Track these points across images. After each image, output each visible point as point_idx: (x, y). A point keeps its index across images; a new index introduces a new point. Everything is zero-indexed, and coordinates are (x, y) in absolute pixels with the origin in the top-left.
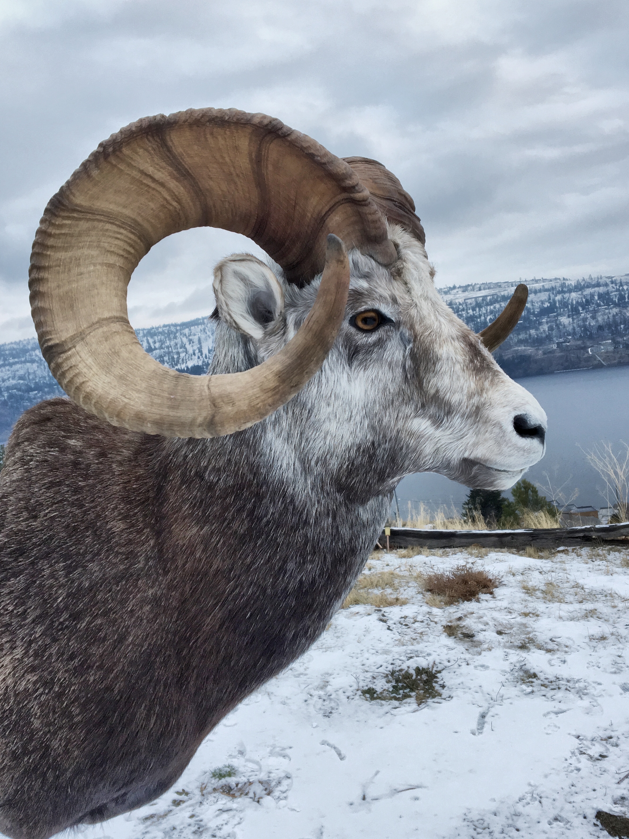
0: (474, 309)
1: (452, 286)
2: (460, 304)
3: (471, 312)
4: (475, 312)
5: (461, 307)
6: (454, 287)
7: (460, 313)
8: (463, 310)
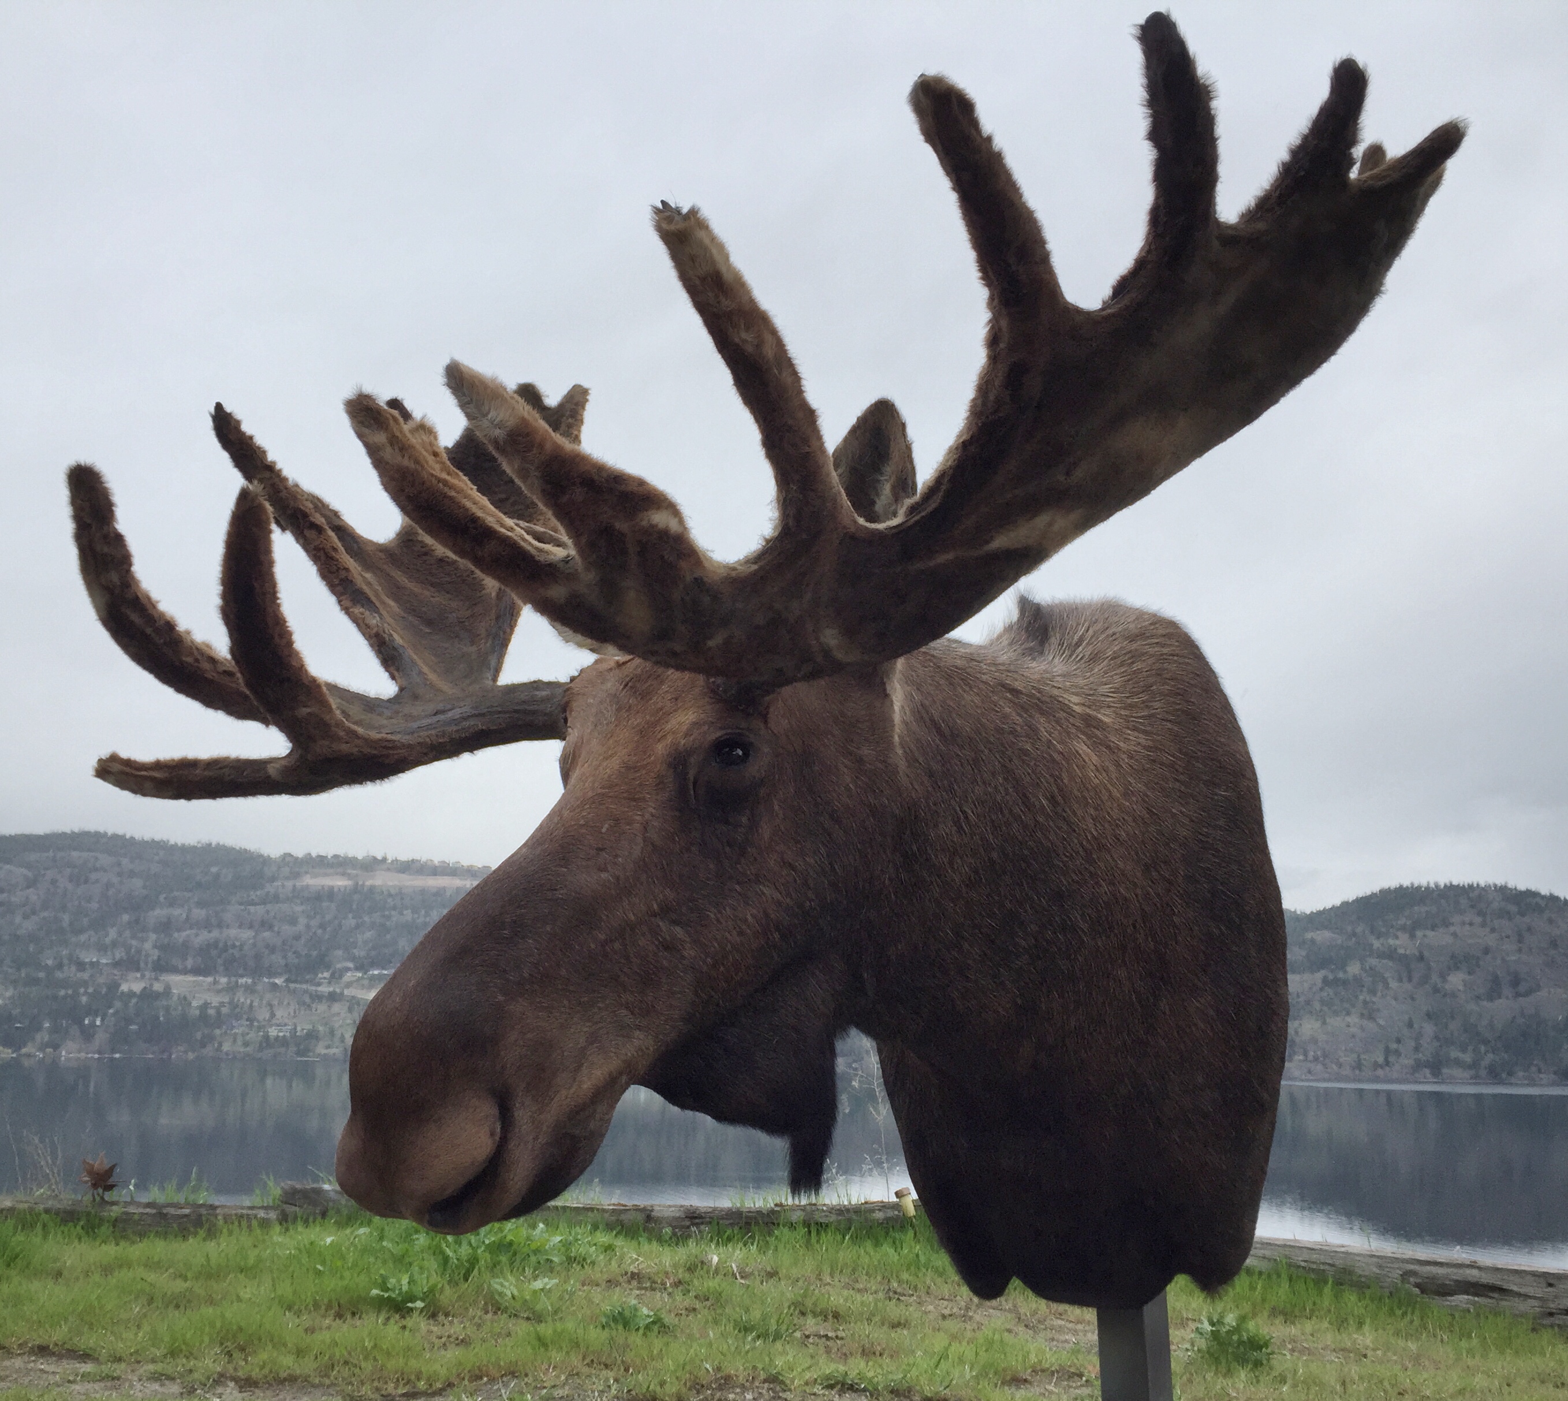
0: (415, 910)
1: (379, 858)
2: (390, 895)
3: (408, 915)
4: (416, 916)
5: (390, 900)
6: (384, 859)
7: (387, 913)
8: (394, 908)
